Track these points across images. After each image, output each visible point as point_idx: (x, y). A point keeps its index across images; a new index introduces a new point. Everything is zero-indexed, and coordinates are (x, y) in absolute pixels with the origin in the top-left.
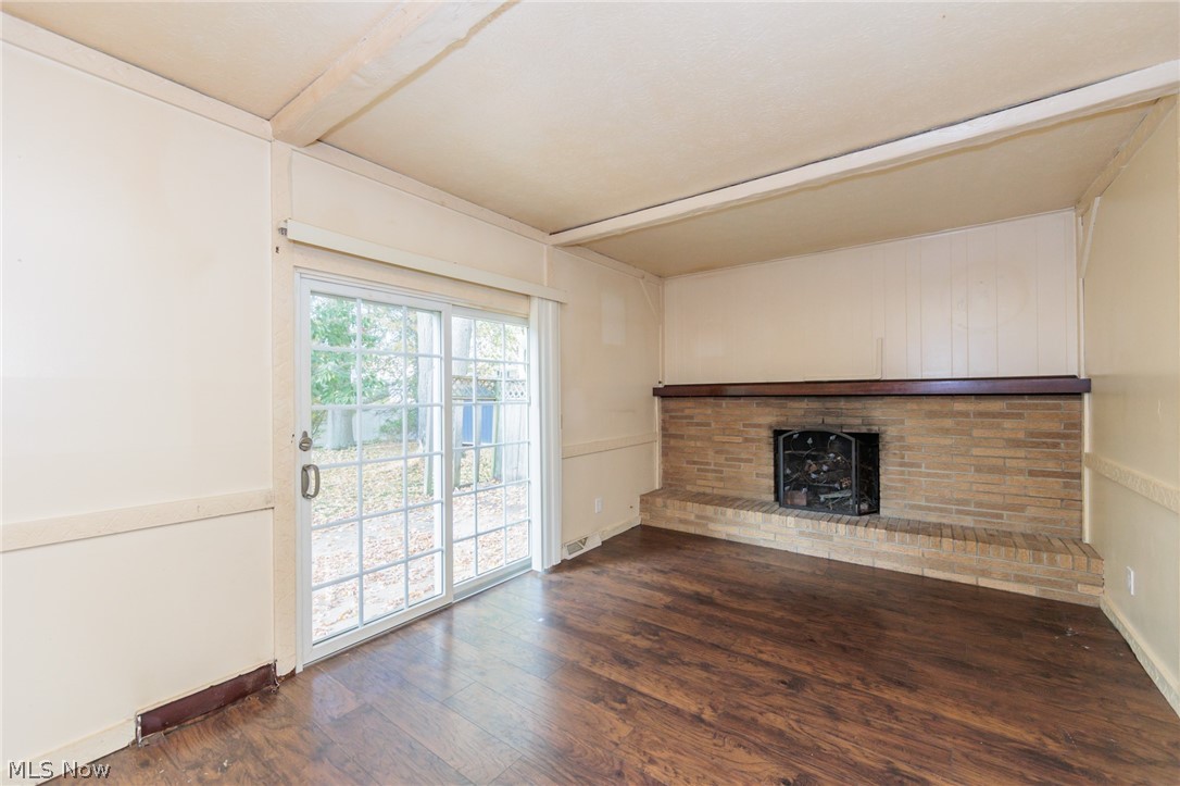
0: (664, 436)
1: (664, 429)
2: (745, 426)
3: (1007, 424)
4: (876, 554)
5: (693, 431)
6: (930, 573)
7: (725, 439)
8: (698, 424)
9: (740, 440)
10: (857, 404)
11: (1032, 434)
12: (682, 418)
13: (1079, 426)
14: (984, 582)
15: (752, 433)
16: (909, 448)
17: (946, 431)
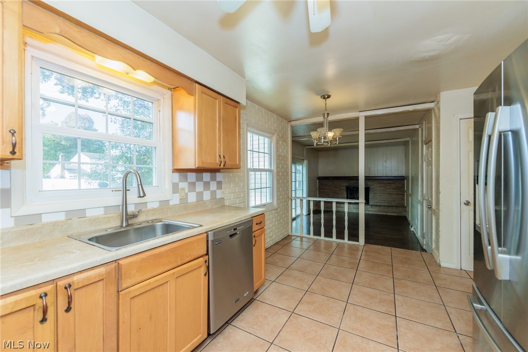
1: (319, 187)
2: (340, 186)
3: (393, 185)
4: (369, 211)
6: (379, 213)
8: (328, 186)
9: (339, 189)
11: (397, 187)
12: (324, 184)
13: (404, 185)
14: (388, 214)
17: (382, 187)
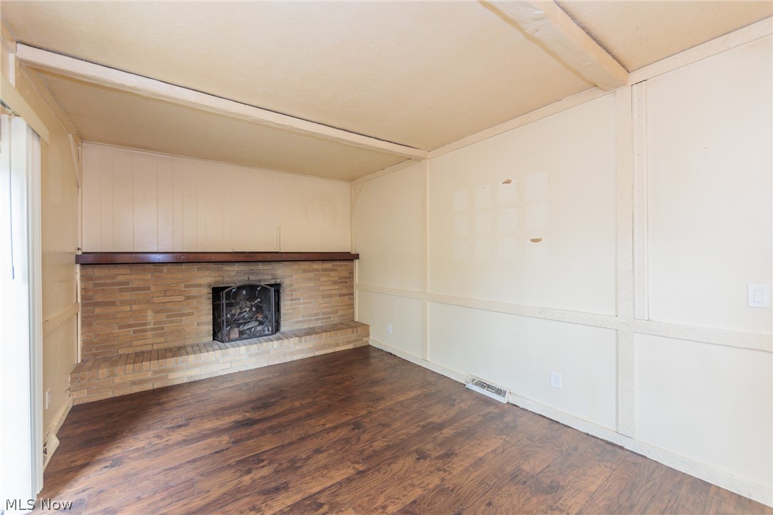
0: (84, 305)
1: (83, 298)
2: (187, 286)
3: (332, 274)
4: (293, 353)
5: (127, 296)
6: (318, 353)
7: (168, 299)
8: (134, 289)
9: (182, 298)
10: (268, 267)
11: (340, 278)
12: (112, 284)
13: (353, 273)
14: (338, 349)
15: (194, 291)
16: (295, 290)
17: (310, 279)
